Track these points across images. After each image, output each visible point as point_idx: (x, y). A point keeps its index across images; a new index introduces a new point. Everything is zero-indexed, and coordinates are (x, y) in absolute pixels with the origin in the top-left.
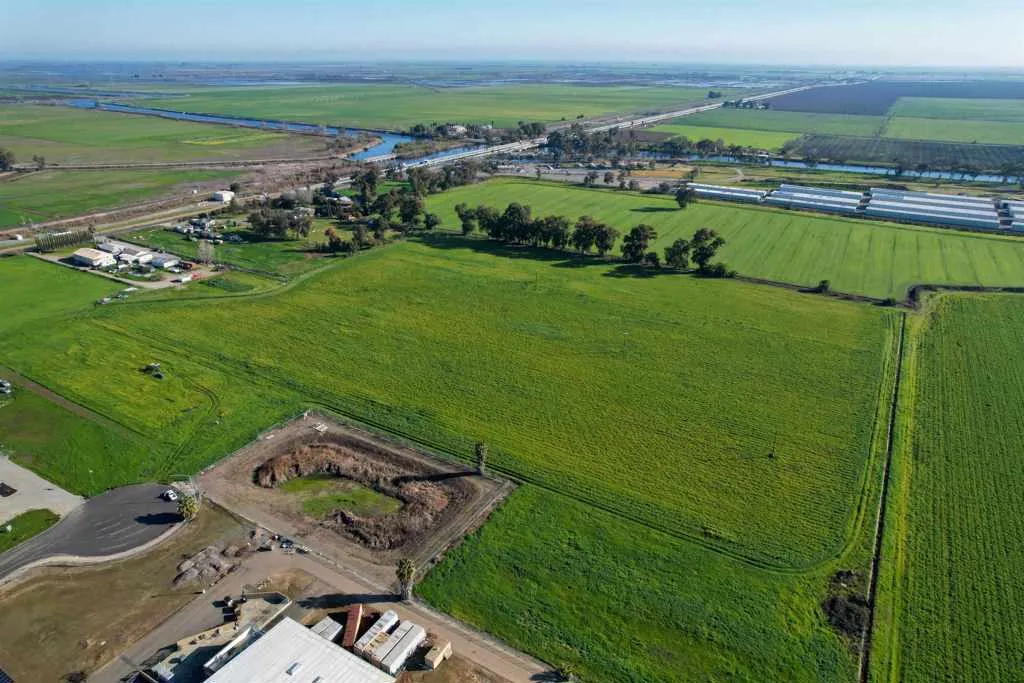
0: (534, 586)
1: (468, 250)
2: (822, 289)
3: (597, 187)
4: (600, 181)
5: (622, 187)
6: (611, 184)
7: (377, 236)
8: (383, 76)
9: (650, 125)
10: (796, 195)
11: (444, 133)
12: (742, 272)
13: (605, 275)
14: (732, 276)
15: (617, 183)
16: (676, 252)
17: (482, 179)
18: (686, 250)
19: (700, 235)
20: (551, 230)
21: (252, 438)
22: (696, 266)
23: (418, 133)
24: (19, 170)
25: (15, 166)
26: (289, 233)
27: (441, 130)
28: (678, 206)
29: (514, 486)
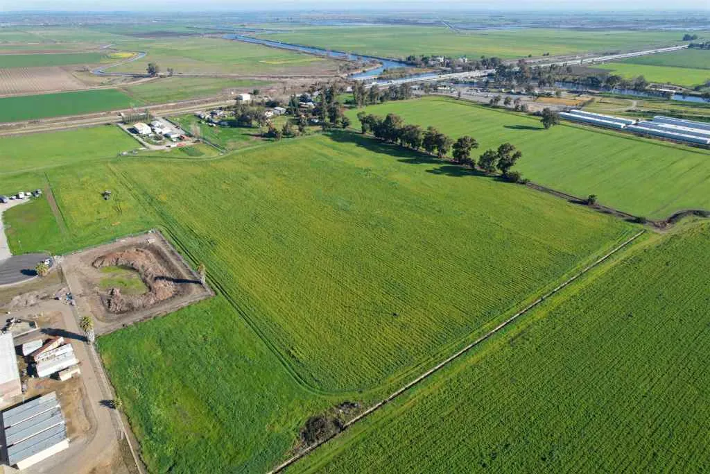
0: (159, 353)
1: (354, 144)
2: (589, 202)
3: (498, 107)
4: (501, 103)
5: (516, 109)
6: (508, 106)
7: (300, 130)
8: (432, 21)
9: (599, 63)
10: (660, 125)
11: (427, 63)
12: (533, 180)
13: (428, 171)
14: (523, 183)
15: (512, 106)
16: (487, 159)
17: (417, 96)
18: (492, 159)
19: (504, 149)
20: (409, 135)
21: (113, 240)
22: (499, 172)
23: (411, 62)
24: (161, 76)
25: (159, 74)
26: (254, 123)
27: (425, 60)
28: (543, 126)
29: (213, 294)
